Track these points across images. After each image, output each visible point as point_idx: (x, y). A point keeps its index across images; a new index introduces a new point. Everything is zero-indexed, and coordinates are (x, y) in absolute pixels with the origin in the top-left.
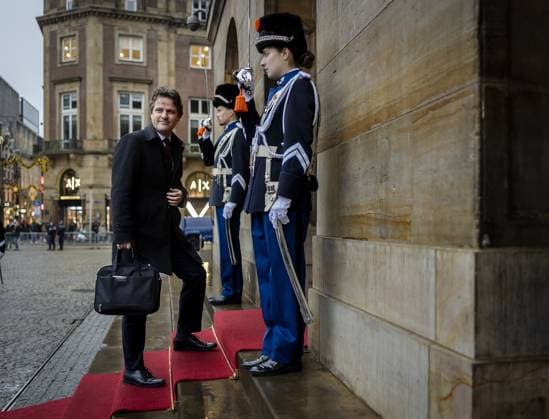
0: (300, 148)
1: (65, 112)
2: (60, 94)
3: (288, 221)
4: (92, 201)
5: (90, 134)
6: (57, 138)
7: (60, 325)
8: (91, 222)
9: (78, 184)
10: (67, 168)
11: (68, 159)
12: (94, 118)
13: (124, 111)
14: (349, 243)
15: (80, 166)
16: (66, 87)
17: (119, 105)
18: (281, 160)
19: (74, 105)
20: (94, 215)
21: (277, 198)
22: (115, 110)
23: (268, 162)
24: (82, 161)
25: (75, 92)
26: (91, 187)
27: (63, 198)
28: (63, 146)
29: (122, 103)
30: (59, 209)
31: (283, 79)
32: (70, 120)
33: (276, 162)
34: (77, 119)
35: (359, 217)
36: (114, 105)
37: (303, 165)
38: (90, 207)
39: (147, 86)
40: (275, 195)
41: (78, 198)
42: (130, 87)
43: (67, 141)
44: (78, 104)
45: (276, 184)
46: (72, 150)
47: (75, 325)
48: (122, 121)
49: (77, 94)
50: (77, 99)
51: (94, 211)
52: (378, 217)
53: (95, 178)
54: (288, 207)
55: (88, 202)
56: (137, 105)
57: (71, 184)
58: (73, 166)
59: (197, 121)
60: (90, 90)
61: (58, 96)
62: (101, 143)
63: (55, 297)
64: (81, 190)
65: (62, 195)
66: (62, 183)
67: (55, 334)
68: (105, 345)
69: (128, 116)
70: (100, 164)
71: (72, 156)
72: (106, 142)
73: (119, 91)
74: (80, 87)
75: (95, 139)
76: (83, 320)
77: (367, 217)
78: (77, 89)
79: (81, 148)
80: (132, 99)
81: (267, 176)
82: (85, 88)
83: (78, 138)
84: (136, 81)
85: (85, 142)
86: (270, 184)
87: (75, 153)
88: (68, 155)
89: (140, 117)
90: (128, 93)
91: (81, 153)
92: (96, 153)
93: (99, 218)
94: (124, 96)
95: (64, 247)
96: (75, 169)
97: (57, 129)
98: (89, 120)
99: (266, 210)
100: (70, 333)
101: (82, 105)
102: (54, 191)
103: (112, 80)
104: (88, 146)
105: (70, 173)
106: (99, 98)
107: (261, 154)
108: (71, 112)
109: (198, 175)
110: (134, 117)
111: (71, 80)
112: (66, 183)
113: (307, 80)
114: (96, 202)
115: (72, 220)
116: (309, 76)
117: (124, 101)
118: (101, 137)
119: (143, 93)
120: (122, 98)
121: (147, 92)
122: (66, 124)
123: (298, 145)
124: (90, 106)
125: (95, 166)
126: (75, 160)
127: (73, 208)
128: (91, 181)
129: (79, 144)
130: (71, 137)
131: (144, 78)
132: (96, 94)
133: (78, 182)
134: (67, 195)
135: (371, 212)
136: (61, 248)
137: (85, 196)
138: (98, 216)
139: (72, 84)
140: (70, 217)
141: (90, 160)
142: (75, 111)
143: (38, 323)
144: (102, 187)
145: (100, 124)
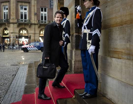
0: (98, 30)
1: (4, 11)
2: (3, 6)
3: (94, 52)
4: (12, 37)
5: (12, 18)
6: (2, 19)
7: (9, 77)
8: (12, 43)
9: (8, 32)
10: (5, 27)
11: (5, 25)
12: (13, 13)
13: (21, 11)
14: (114, 59)
15: (9, 27)
16: (5, 4)
17: (20, 9)
18: (92, 34)
19: (7, 9)
20: (13, 41)
21: (91, 46)
22: (19, 10)
23: (88, 34)
24: (9, 25)
25: (7, 5)
26: (12, 33)
27: (4, 36)
28: (4, 21)
29: (21, 9)
30: (2, 39)
31: (91, 9)
32: (6, 13)
33: (90, 35)
34: (8, 13)
35: (118, 52)
36: (19, 9)
37: (99, 36)
38: (12, 39)
39: (28, 4)
40: (90, 45)
41: (8, 36)
42: (23, 4)
43: (5, 20)
44: (8, 9)
45: (90, 41)
46: (6, 22)
47: (14, 76)
48: (21, 14)
49: (8, 6)
50: (8, 7)
51: (13, 40)
52: (126, 53)
53: (13, 30)
54: (95, 48)
55: (11, 37)
56: (25, 9)
57: (6, 32)
58: (7, 27)
59: (43, 14)
60: (12, 5)
61: (2, 6)
62: (15, 20)
63: (6, 67)
64: (9, 34)
65: (3, 35)
66: (3, 32)
67: (9, 80)
68: (26, 84)
69: (23, 12)
70: (15, 26)
71: (6, 24)
72: (16, 20)
73: (20, 5)
74: (9, 4)
75: (13, 19)
76: (16, 75)
77: (121, 52)
78: (8, 4)
79: (9, 22)
80: (24, 8)
81: (87, 39)
82: (10, 4)
83: (8, 19)
84: (25, 2)
85: (10, 20)
86: (88, 41)
87: (7, 23)
88: (5, 24)
89: (26, 13)
90: (23, 6)
91: (9, 23)
92: (13, 23)
93: (14, 42)
94: (22, 7)
95: (5, 51)
96: (7, 28)
97: (2, 16)
98: (11, 14)
99: (88, 49)
100: (13, 79)
101: (9, 9)
102: (1, 34)
103: (18, 2)
104: (11, 21)
105: (6, 29)
106: (15, 7)
107: (85, 32)
108: (6, 11)
109: (43, 30)
110: (24, 12)
111: (6, 2)
112: (4, 32)
113: (99, 10)
114: (13, 37)
115: (6, 43)
116: (100, 8)
117: (22, 8)
118: (15, 18)
119: (27, 6)
120: (21, 7)
121: (28, 5)
122: (5, 15)
123: (97, 30)
124: (12, 9)
125: (13, 27)
126: (7, 25)
127: (7, 39)
128: (12, 31)
129: (8, 21)
130: (6, 18)
131: (27, 1)
132: (13, 6)
133: (8, 31)
134: (5, 35)
135: (123, 51)
136: (4, 51)
137: (10, 35)
138: (14, 41)
139: (6, 3)
140: (5, 42)
141: (12, 25)
142: (7, 11)
143: (3, 76)
144: (15, 33)
145: (15, 14)
